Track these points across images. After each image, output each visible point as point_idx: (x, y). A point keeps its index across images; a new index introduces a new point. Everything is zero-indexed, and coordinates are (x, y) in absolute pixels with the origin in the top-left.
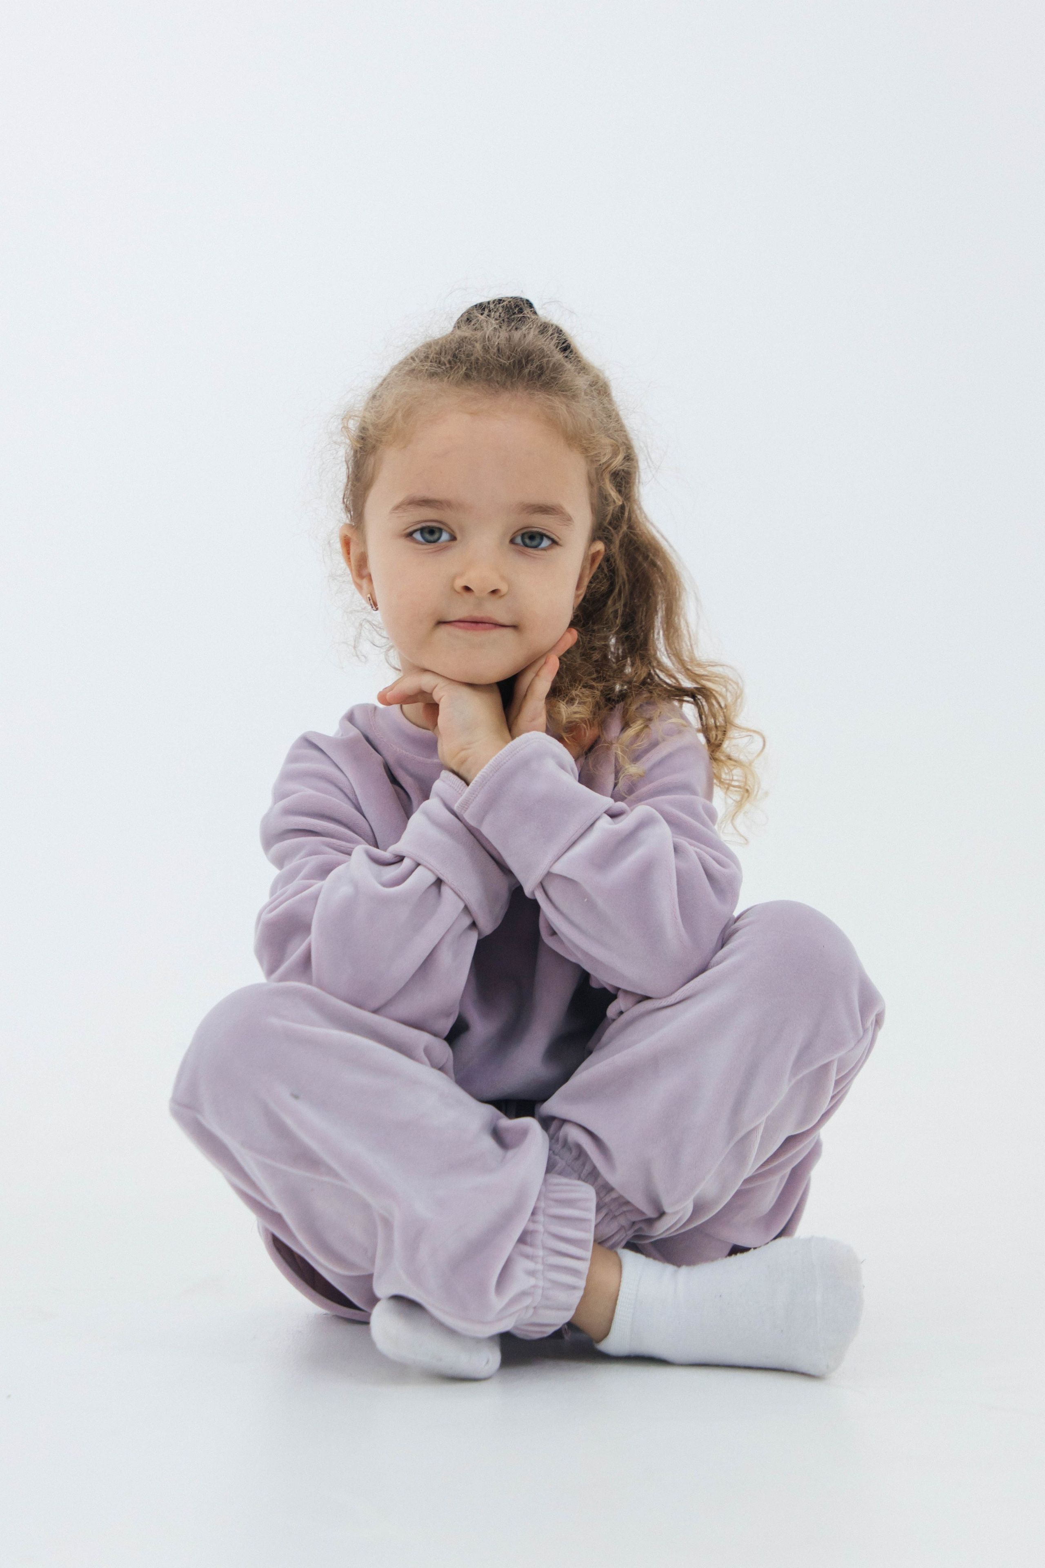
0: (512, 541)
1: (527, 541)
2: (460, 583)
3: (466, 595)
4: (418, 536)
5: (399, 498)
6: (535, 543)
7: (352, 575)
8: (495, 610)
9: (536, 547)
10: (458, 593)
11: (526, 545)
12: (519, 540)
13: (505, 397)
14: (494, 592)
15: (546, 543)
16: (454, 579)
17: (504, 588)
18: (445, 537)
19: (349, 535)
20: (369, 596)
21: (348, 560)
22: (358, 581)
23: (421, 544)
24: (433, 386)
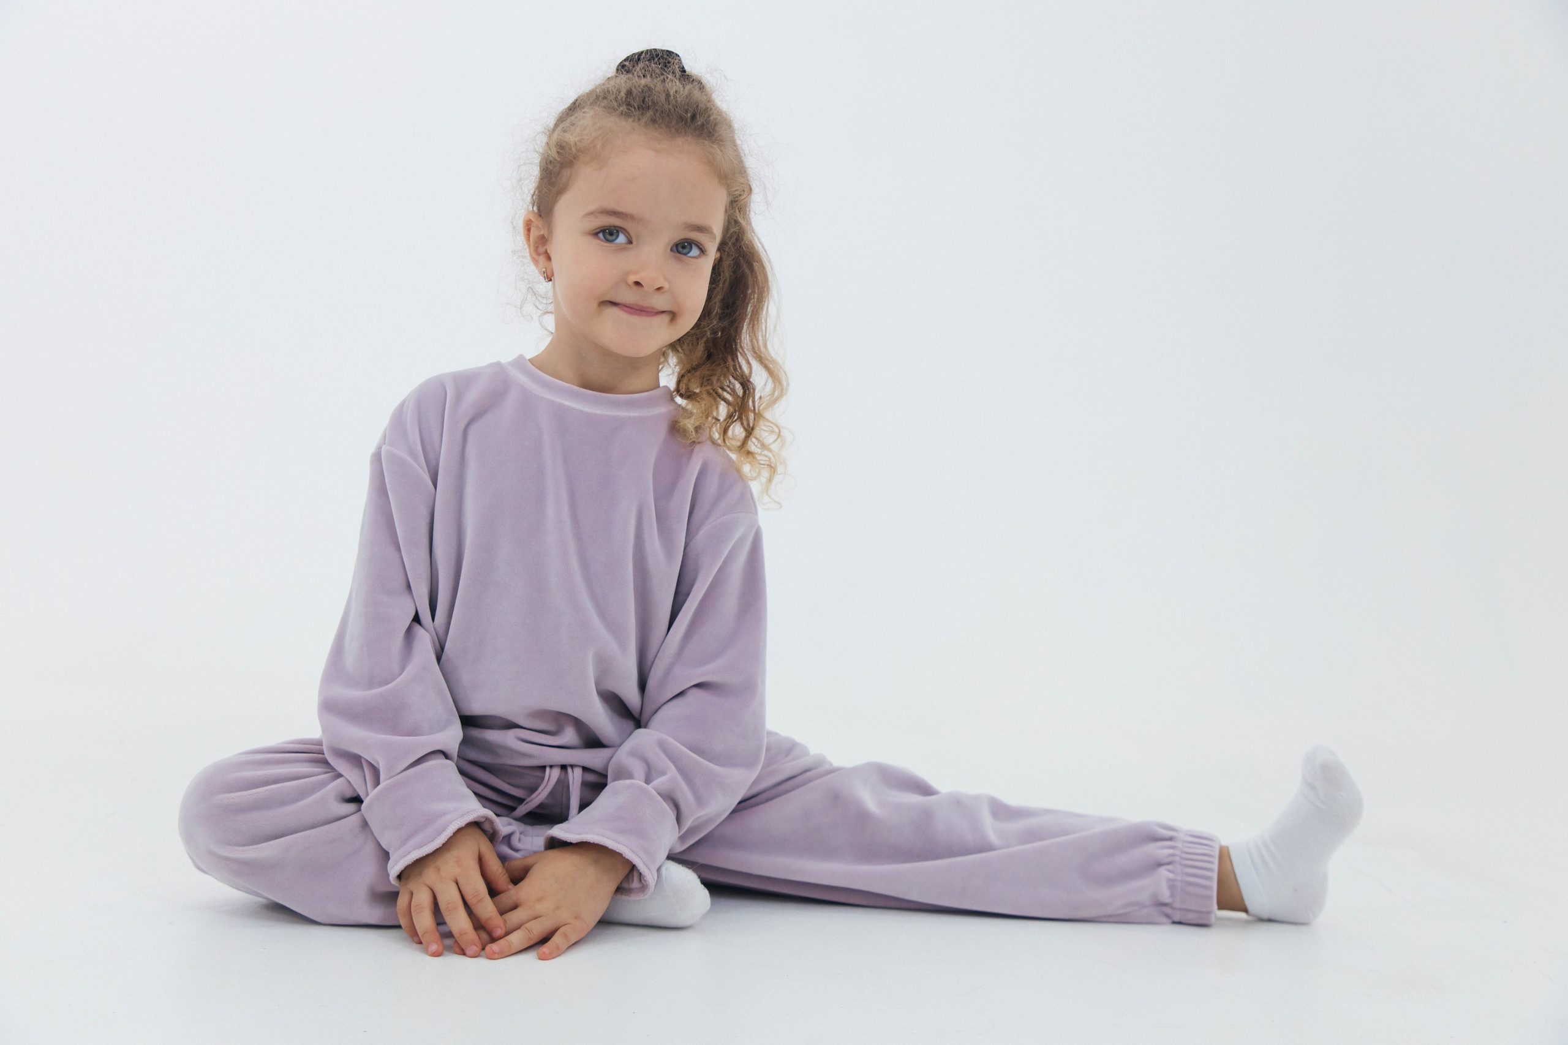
0: (672, 250)
1: (680, 249)
2: (633, 278)
3: (635, 288)
4: (601, 235)
5: (593, 207)
6: (685, 251)
7: (530, 251)
8: (659, 302)
9: (685, 254)
10: (629, 285)
11: (679, 252)
12: (675, 248)
13: (679, 141)
14: (659, 289)
15: (695, 252)
16: (628, 273)
17: (666, 286)
18: (622, 239)
19: (533, 219)
20: (544, 270)
21: (528, 239)
22: (535, 256)
23: (602, 241)
24: (627, 124)
